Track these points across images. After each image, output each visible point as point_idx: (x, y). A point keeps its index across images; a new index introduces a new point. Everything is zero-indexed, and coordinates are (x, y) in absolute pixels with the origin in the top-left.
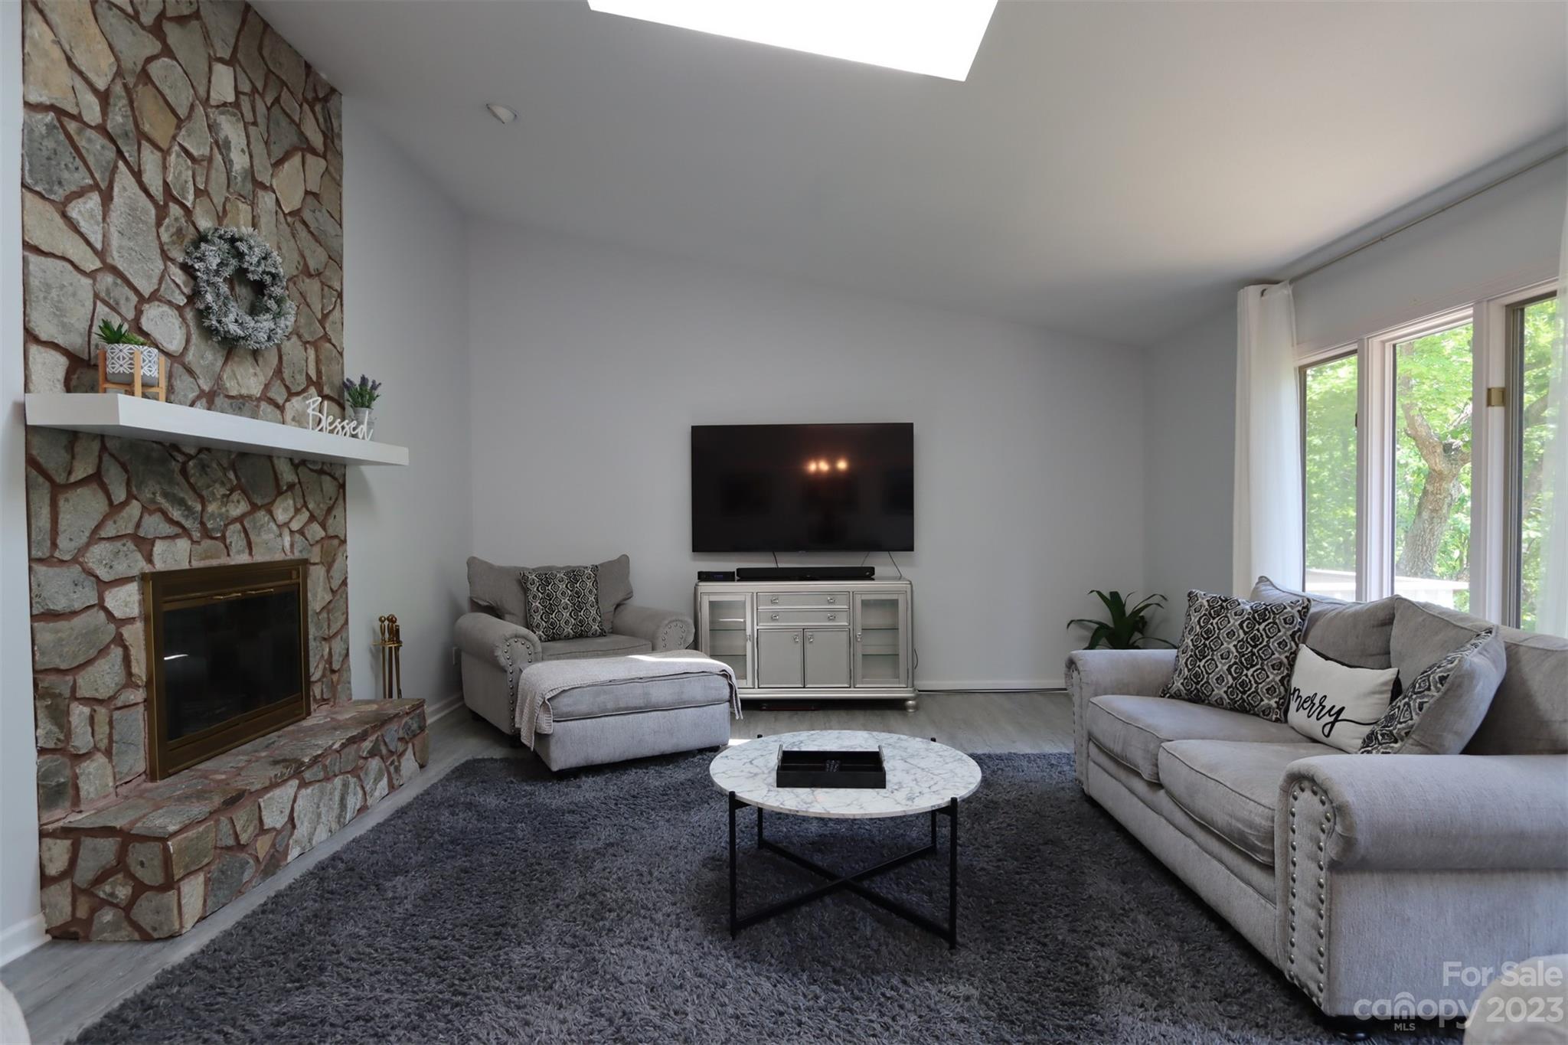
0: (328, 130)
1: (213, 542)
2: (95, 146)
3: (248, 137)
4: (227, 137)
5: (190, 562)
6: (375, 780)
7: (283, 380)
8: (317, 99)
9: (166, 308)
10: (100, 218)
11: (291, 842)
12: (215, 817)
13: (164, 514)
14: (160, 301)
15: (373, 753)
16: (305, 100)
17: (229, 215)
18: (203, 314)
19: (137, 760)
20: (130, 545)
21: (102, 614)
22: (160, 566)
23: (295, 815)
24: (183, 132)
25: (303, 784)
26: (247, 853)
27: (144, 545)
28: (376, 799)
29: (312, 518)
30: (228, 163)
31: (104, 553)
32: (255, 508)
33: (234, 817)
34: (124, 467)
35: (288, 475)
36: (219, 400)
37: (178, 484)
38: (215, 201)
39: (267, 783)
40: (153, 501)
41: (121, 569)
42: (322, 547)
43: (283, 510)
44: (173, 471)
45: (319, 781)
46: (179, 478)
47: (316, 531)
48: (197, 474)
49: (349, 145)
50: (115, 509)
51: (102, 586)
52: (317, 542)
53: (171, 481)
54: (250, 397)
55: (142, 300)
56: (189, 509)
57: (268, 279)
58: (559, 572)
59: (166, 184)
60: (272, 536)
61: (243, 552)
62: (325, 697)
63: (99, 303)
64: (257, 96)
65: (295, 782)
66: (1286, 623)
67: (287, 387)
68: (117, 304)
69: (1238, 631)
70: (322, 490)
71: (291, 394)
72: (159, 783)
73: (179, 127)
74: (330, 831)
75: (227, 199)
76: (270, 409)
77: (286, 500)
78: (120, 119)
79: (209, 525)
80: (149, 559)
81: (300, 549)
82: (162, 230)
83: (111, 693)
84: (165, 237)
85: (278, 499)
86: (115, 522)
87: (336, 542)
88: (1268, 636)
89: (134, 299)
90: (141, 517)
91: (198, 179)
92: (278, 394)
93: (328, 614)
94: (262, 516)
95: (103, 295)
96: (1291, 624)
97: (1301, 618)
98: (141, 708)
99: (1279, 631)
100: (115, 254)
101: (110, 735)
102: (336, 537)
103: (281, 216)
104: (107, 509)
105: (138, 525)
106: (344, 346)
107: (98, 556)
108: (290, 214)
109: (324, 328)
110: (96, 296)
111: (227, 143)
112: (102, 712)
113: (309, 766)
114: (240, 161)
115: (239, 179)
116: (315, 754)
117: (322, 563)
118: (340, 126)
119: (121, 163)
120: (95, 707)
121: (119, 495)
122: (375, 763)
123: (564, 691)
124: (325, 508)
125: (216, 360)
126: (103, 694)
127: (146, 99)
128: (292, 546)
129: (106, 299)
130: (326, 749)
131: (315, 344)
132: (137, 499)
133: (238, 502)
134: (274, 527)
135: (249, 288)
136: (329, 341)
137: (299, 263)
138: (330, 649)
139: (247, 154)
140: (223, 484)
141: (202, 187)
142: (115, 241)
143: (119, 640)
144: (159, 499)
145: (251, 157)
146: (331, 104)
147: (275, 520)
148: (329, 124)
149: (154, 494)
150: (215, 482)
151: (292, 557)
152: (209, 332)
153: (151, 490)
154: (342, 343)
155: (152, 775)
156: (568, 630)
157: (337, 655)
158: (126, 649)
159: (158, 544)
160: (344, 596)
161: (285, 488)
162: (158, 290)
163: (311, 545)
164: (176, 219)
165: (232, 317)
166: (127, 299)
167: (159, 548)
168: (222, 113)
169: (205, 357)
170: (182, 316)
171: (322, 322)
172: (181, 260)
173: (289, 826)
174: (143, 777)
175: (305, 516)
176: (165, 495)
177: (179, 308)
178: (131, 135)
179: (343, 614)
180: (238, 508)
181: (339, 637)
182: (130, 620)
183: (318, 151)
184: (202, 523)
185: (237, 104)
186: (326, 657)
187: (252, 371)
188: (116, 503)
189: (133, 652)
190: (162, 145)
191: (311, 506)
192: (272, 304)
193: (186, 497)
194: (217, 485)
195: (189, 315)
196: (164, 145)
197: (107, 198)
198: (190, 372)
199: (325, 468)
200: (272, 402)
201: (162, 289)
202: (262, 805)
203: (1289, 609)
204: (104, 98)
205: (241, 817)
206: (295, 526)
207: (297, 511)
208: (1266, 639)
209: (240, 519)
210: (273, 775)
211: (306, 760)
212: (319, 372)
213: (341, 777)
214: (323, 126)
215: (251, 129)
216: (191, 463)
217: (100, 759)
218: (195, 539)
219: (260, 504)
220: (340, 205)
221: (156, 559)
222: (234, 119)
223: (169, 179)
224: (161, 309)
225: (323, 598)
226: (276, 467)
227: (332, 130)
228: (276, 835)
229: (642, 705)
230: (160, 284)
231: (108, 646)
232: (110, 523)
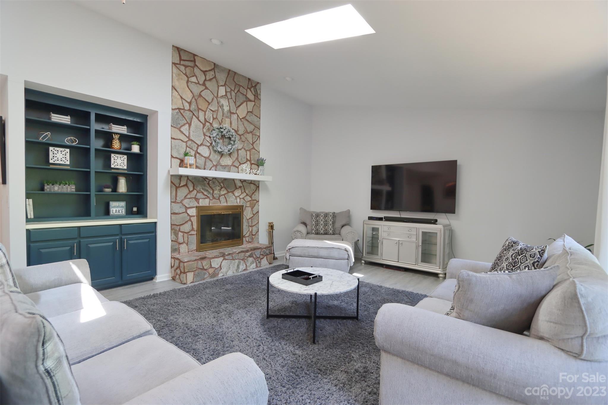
0: (256, 94)
1: (216, 200)
2: (188, 114)
3: (229, 102)
4: (222, 104)
5: (209, 204)
6: (251, 263)
7: (238, 161)
8: (252, 87)
9: (204, 147)
10: (188, 130)
11: (220, 272)
12: (197, 261)
13: (203, 193)
14: (203, 145)
15: (250, 256)
16: (248, 88)
17: (223, 122)
18: (213, 147)
19: (194, 247)
20: (194, 200)
21: (186, 214)
22: (201, 205)
23: (222, 266)
24: (210, 105)
25: (224, 259)
26: (206, 271)
27: (197, 200)
28: (251, 268)
29: (247, 195)
30: (223, 110)
31: (187, 201)
32: (228, 192)
33: (203, 262)
34: (193, 183)
35: (239, 184)
36: (218, 167)
37: (206, 186)
38: (219, 120)
39: (214, 257)
40: (200, 190)
41: (191, 205)
42: (250, 203)
43: (238, 193)
44: (205, 183)
45: (230, 259)
46: (207, 185)
47: (248, 198)
48: (212, 184)
49: (263, 97)
50: (190, 192)
51: (187, 208)
52: (249, 201)
53: (205, 186)
54: (228, 165)
55: (198, 146)
56: (209, 193)
57: (231, 136)
58: (322, 214)
59: (205, 119)
60: (233, 199)
61: (225, 203)
62: (250, 241)
63: (187, 148)
64: (232, 91)
65: (222, 258)
66: (531, 257)
67: (239, 162)
68: (192, 147)
69: (510, 258)
70: (251, 188)
71: (240, 164)
72: (198, 252)
73: (209, 105)
74: (233, 273)
75: (222, 119)
76: (234, 168)
77: (239, 190)
78: (194, 107)
79: (215, 196)
80: (198, 203)
81: (242, 203)
82: (204, 129)
83: (188, 231)
84: (205, 131)
85: (236, 190)
86: (190, 195)
87: (255, 201)
88: (521, 262)
89: (196, 146)
90: (197, 194)
91: (214, 116)
92: (237, 164)
93: (252, 220)
94: (230, 194)
95: (189, 146)
96: (533, 258)
97: (540, 255)
98: (195, 235)
99: (527, 260)
100: (192, 137)
101: (188, 240)
102: (256, 200)
103: (239, 120)
104: (188, 192)
105: (196, 195)
106: (260, 150)
107: (186, 202)
108: (242, 118)
109: (253, 146)
110: (187, 146)
111: (223, 105)
112: (186, 235)
113: (227, 255)
114: (226, 109)
115: (226, 113)
116: (230, 253)
117: (250, 206)
118: (260, 92)
119: (194, 117)
120: (184, 234)
121: (191, 189)
122: (251, 259)
123: (293, 247)
124: (252, 192)
125: (218, 157)
126: (186, 231)
127: (200, 101)
128: (240, 202)
129: (190, 147)
130: (233, 252)
131: (250, 150)
132: (196, 190)
133: (224, 191)
134: (234, 197)
135: (228, 139)
136: (255, 149)
137: (244, 130)
138: (252, 229)
139: (229, 106)
140: (219, 186)
141: (215, 117)
142: (191, 133)
143: (190, 220)
144: (201, 190)
145: (230, 107)
146: (257, 87)
147: (234, 195)
148: (256, 92)
149: (200, 189)
150: (217, 186)
151: (240, 205)
152: (215, 151)
153: (199, 188)
154: (259, 149)
155: (197, 250)
156: (322, 232)
157: (254, 231)
158: (192, 222)
159: (200, 200)
160: (258, 216)
161: (238, 187)
162: (203, 143)
163: (247, 202)
164: (208, 126)
165: (219, 147)
166: (195, 146)
167: (201, 201)
168: (221, 98)
169: (215, 157)
170: (209, 148)
171: (252, 144)
172: (209, 135)
173: (220, 268)
174: (196, 251)
175: (245, 194)
176: (203, 189)
177: (208, 147)
178: (196, 110)
179: (257, 220)
180: (224, 192)
181: (255, 226)
182: (194, 216)
183: (252, 100)
184: (213, 196)
185: (226, 95)
186: (250, 231)
187: (228, 159)
188: (190, 190)
189: (193, 223)
190: (204, 110)
191: (247, 192)
192: (232, 142)
193: (208, 189)
194: (217, 187)
195: (211, 148)
196: (205, 110)
197: (190, 125)
198: (211, 161)
199: (252, 182)
200: (235, 166)
201: (204, 143)
202: (211, 261)
203: (534, 250)
204: (190, 103)
205: (205, 263)
206: (241, 197)
207: (242, 193)
208: (520, 264)
209: (224, 195)
210: (215, 255)
211: (226, 254)
212: (250, 158)
213: (238, 260)
214: (254, 93)
215: (230, 100)
216: (210, 182)
217: (185, 245)
218: (211, 199)
219: (230, 191)
220: (260, 113)
221: (200, 203)
222: (225, 99)
223: (206, 118)
224: (203, 147)
225: (250, 216)
226: (235, 182)
227: (257, 93)
228: (215, 270)
229: (317, 255)
230: (203, 141)
231: (188, 221)
232: (189, 195)
